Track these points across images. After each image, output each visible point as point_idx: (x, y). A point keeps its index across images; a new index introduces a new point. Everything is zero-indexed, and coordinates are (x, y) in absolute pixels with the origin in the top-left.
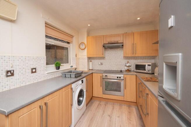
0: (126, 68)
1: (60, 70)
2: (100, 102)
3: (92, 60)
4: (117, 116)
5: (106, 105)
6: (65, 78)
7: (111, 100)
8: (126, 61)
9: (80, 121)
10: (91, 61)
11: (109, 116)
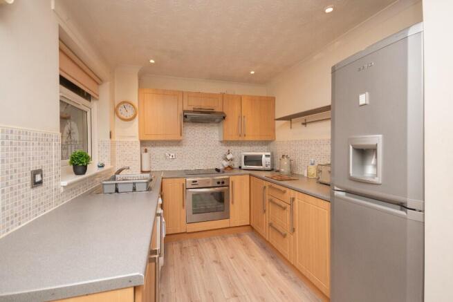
0: (226, 164)
1: (88, 174)
2: (181, 243)
3: (148, 148)
4: (229, 257)
5: (196, 246)
6: (116, 194)
7: (204, 233)
8: (224, 149)
9: (163, 295)
10: (146, 151)
11: (216, 262)
